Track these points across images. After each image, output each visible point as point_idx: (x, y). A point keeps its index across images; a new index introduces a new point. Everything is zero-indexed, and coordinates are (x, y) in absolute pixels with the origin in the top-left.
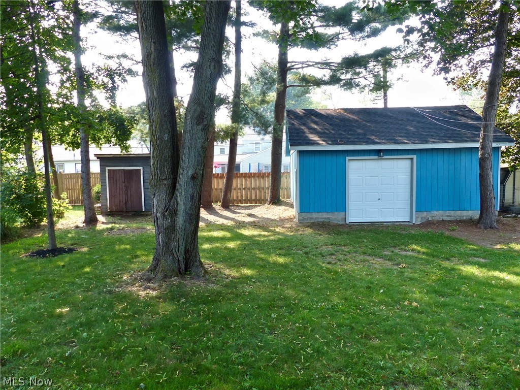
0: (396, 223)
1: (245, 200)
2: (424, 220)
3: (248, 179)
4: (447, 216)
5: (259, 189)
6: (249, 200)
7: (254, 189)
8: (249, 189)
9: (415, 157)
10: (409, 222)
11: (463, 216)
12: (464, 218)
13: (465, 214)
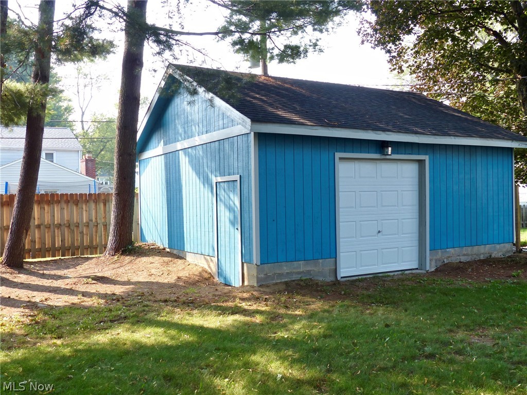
0: (406, 272)
1: (40, 250)
2: (439, 264)
3: (46, 207)
4: (464, 255)
5: (69, 226)
6: (48, 250)
7: (59, 226)
8: (48, 227)
9: (426, 158)
10: (417, 269)
11: (480, 255)
12: (482, 257)
13: (482, 251)
